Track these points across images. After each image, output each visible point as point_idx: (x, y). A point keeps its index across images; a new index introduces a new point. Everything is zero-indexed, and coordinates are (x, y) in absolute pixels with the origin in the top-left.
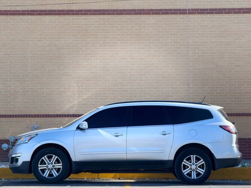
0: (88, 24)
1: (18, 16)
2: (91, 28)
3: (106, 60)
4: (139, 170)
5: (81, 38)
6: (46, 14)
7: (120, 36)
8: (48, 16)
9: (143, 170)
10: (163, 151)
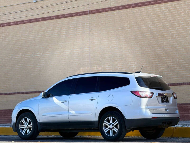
0: (160, 11)
1: (116, 11)
2: (162, 13)
3: (174, 38)
4: (82, 129)
5: (156, 23)
6: (133, 7)
7: (184, 18)
8: (134, 8)
9: (84, 129)
10: (91, 114)
